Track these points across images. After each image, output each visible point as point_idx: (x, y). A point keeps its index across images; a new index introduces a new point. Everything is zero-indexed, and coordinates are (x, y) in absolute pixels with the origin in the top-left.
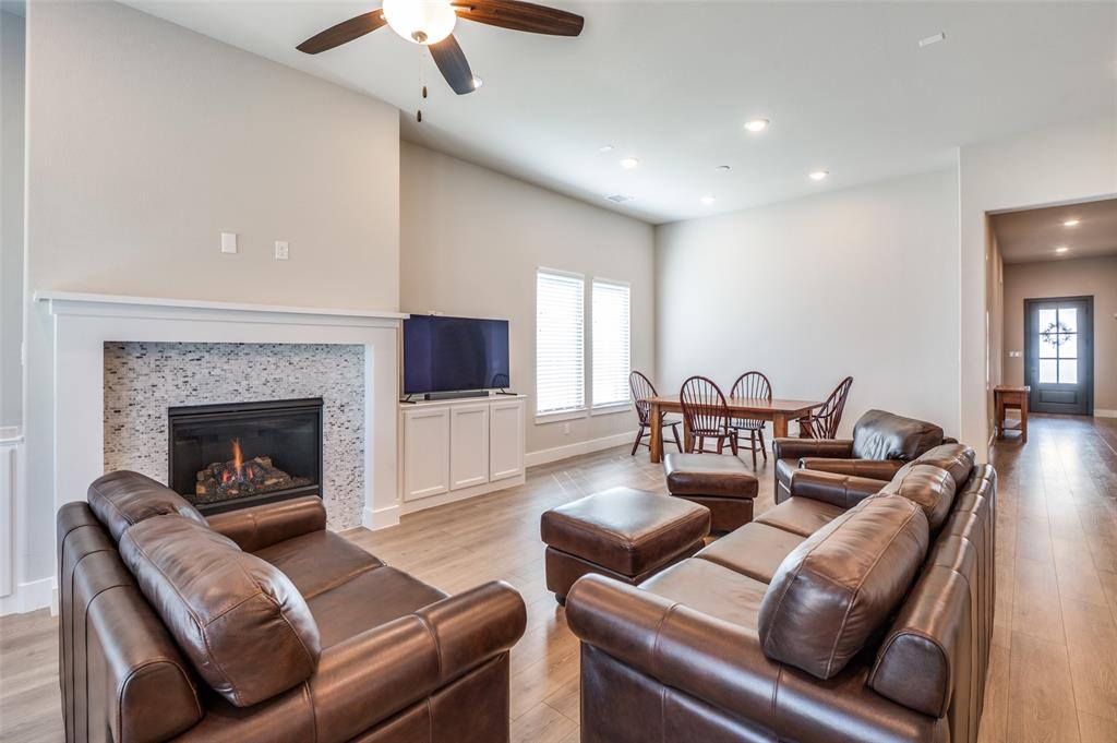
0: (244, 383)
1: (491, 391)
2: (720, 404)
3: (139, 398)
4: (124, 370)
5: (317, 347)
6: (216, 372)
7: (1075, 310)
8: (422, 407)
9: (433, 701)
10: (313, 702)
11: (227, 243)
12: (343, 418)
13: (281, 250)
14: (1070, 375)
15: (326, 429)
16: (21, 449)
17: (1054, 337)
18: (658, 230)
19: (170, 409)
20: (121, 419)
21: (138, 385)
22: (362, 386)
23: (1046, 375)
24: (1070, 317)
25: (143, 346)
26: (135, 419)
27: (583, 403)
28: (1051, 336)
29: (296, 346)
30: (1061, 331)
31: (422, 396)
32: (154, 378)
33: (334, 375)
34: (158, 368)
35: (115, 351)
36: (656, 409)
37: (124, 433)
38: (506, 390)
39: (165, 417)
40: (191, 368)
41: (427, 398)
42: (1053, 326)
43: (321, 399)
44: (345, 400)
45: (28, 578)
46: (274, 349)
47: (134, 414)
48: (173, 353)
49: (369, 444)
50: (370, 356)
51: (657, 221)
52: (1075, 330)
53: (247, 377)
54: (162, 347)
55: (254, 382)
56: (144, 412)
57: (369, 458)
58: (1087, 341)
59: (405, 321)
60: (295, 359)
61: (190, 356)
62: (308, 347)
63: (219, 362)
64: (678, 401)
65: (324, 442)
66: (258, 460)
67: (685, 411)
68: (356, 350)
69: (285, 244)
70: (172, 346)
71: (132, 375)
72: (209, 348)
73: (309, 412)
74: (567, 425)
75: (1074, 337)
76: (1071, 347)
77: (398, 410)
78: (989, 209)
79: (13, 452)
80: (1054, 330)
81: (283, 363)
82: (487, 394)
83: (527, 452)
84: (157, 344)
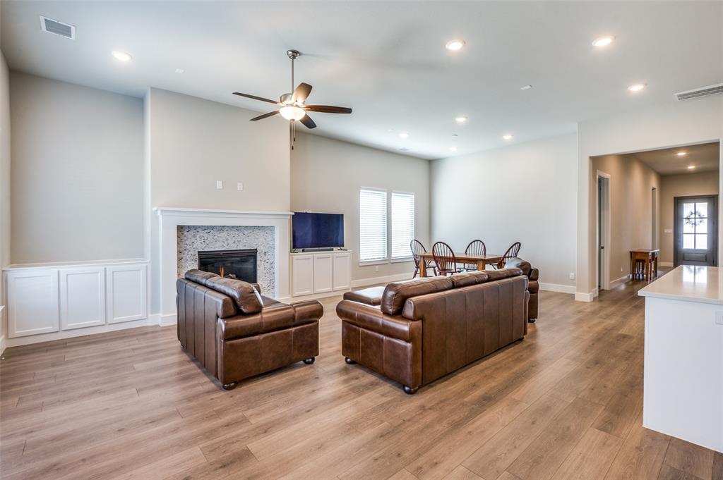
0: (226, 242)
1: (334, 248)
2: (451, 256)
3: (188, 247)
4: (183, 236)
5: (255, 227)
6: (215, 238)
7: (706, 204)
8: (300, 255)
9: (293, 329)
10: (262, 317)
11: (219, 185)
12: (266, 258)
13: (240, 186)
14: (703, 244)
15: (258, 262)
16: (149, 265)
17: (693, 220)
18: (431, 164)
19: (199, 252)
20: (182, 255)
21: (187, 242)
22: (274, 244)
23: (687, 244)
24: (703, 208)
25: (189, 227)
26: (186, 256)
27: (386, 256)
28: (691, 220)
29: (246, 227)
30: (697, 216)
31: (301, 250)
32: (193, 240)
33: (262, 239)
34: (194, 236)
35: (180, 228)
36: (422, 259)
37: (183, 261)
38: (342, 248)
39: (197, 255)
40: (206, 236)
41: (303, 251)
42: (692, 214)
43: (256, 250)
44: (266, 251)
45: (152, 313)
46: (237, 228)
47: (186, 254)
48: (199, 230)
49: (276, 270)
50: (277, 232)
51: (431, 159)
52: (706, 216)
53: (227, 240)
54: (196, 227)
55: (230, 242)
56: (190, 253)
57: (276, 276)
58: (714, 223)
59: (293, 216)
60: (246, 233)
61: (206, 231)
62: (251, 227)
63: (217, 234)
64: (432, 255)
65: (258, 268)
66: (231, 275)
67: (435, 260)
68: (271, 229)
69: (241, 184)
70: (199, 227)
71: (185, 238)
72: (213, 228)
73: (251, 255)
74: (377, 267)
75: (706, 221)
76: (703, 227)
77: (289, 255)
78: (592, 155)
79: (147, 267)
80: (693, 216)
81: (241, 234)
82: (332, 250)
83: (353, 279)
84: (194, 226)
